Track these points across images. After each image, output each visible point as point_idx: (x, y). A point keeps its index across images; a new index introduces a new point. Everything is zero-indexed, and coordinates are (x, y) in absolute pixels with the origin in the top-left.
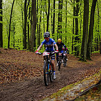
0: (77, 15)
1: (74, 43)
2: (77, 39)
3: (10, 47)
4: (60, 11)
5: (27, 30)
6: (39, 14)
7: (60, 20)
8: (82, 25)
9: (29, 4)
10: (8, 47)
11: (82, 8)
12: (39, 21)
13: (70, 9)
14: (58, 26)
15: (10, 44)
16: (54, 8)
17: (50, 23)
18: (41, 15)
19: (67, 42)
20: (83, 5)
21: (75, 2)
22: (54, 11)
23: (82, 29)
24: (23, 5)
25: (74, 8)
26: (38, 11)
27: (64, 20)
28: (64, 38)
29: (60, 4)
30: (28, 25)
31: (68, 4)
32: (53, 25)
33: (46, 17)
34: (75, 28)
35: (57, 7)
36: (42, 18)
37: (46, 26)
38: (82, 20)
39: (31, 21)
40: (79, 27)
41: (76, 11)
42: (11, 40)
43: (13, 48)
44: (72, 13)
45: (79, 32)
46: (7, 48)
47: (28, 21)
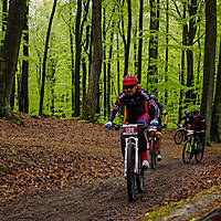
0: (191, 44)
1: (183, 105)
2: (190, 95)
3: (45, 112)
4: (154, 35)
5: (81, 74)
6: (108, 41)
7: (153, 53)
8: (202, 64)
9: (85, 20)
10: (40, 112)
11: (201, 28)
12: (107, 55)
13: (176, 29)
14: (150, 68)
15: (44, 104)
16: (141, 28)
17: (132, 61)
18: (113, 42)
19: (169, 102)
20: (204, 21)
21: (187, 14)
22: (141, 34)
23: (202, 74)
24: (73, 20)
25: (185, 27)
26: (105, 34)
27: (162, 55)
28: (161, 94)
29: (154, 19)
30: (84, 65)
31: (171, 18)
32: (139, 65)
33: (122, 47)
34: (186, 71)
35: (146, 25)
36: (115, 49)
37: (122, 66)
38: (203, 54)
39: (90, 55)
40: (195, 70)
41: (189, 34)
42: (45, 98)
43: (50, 114)
44: (181, 38)
45: (195, 80)
46: (37, 113)
47: (84, 55)
